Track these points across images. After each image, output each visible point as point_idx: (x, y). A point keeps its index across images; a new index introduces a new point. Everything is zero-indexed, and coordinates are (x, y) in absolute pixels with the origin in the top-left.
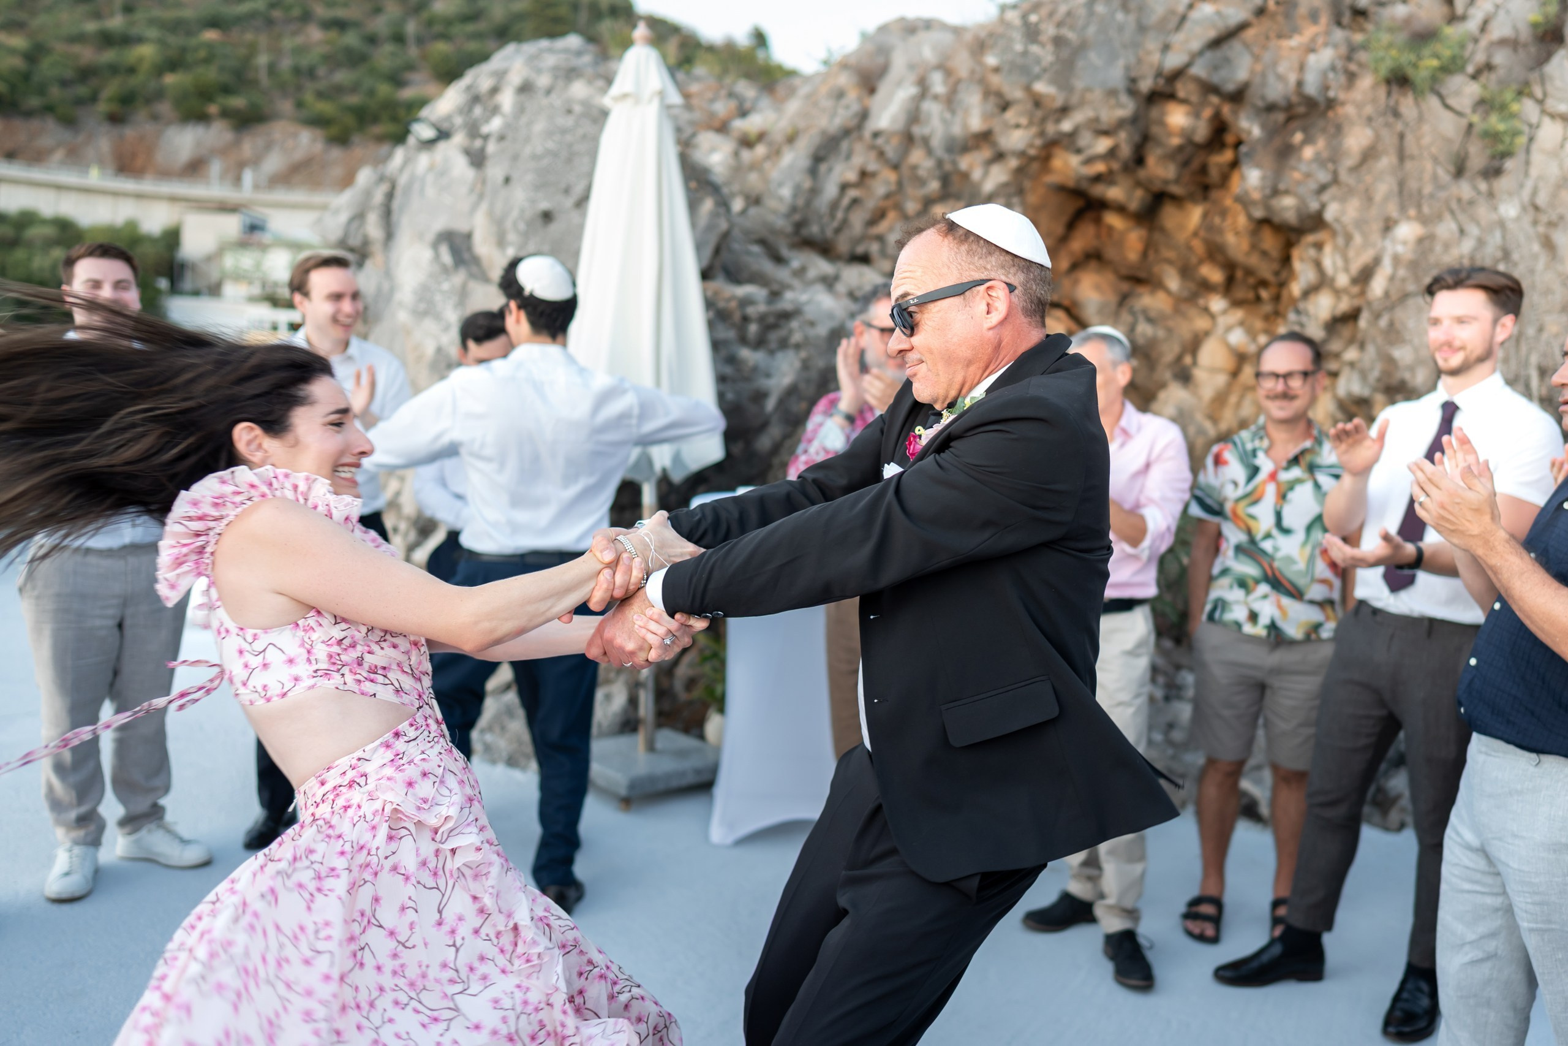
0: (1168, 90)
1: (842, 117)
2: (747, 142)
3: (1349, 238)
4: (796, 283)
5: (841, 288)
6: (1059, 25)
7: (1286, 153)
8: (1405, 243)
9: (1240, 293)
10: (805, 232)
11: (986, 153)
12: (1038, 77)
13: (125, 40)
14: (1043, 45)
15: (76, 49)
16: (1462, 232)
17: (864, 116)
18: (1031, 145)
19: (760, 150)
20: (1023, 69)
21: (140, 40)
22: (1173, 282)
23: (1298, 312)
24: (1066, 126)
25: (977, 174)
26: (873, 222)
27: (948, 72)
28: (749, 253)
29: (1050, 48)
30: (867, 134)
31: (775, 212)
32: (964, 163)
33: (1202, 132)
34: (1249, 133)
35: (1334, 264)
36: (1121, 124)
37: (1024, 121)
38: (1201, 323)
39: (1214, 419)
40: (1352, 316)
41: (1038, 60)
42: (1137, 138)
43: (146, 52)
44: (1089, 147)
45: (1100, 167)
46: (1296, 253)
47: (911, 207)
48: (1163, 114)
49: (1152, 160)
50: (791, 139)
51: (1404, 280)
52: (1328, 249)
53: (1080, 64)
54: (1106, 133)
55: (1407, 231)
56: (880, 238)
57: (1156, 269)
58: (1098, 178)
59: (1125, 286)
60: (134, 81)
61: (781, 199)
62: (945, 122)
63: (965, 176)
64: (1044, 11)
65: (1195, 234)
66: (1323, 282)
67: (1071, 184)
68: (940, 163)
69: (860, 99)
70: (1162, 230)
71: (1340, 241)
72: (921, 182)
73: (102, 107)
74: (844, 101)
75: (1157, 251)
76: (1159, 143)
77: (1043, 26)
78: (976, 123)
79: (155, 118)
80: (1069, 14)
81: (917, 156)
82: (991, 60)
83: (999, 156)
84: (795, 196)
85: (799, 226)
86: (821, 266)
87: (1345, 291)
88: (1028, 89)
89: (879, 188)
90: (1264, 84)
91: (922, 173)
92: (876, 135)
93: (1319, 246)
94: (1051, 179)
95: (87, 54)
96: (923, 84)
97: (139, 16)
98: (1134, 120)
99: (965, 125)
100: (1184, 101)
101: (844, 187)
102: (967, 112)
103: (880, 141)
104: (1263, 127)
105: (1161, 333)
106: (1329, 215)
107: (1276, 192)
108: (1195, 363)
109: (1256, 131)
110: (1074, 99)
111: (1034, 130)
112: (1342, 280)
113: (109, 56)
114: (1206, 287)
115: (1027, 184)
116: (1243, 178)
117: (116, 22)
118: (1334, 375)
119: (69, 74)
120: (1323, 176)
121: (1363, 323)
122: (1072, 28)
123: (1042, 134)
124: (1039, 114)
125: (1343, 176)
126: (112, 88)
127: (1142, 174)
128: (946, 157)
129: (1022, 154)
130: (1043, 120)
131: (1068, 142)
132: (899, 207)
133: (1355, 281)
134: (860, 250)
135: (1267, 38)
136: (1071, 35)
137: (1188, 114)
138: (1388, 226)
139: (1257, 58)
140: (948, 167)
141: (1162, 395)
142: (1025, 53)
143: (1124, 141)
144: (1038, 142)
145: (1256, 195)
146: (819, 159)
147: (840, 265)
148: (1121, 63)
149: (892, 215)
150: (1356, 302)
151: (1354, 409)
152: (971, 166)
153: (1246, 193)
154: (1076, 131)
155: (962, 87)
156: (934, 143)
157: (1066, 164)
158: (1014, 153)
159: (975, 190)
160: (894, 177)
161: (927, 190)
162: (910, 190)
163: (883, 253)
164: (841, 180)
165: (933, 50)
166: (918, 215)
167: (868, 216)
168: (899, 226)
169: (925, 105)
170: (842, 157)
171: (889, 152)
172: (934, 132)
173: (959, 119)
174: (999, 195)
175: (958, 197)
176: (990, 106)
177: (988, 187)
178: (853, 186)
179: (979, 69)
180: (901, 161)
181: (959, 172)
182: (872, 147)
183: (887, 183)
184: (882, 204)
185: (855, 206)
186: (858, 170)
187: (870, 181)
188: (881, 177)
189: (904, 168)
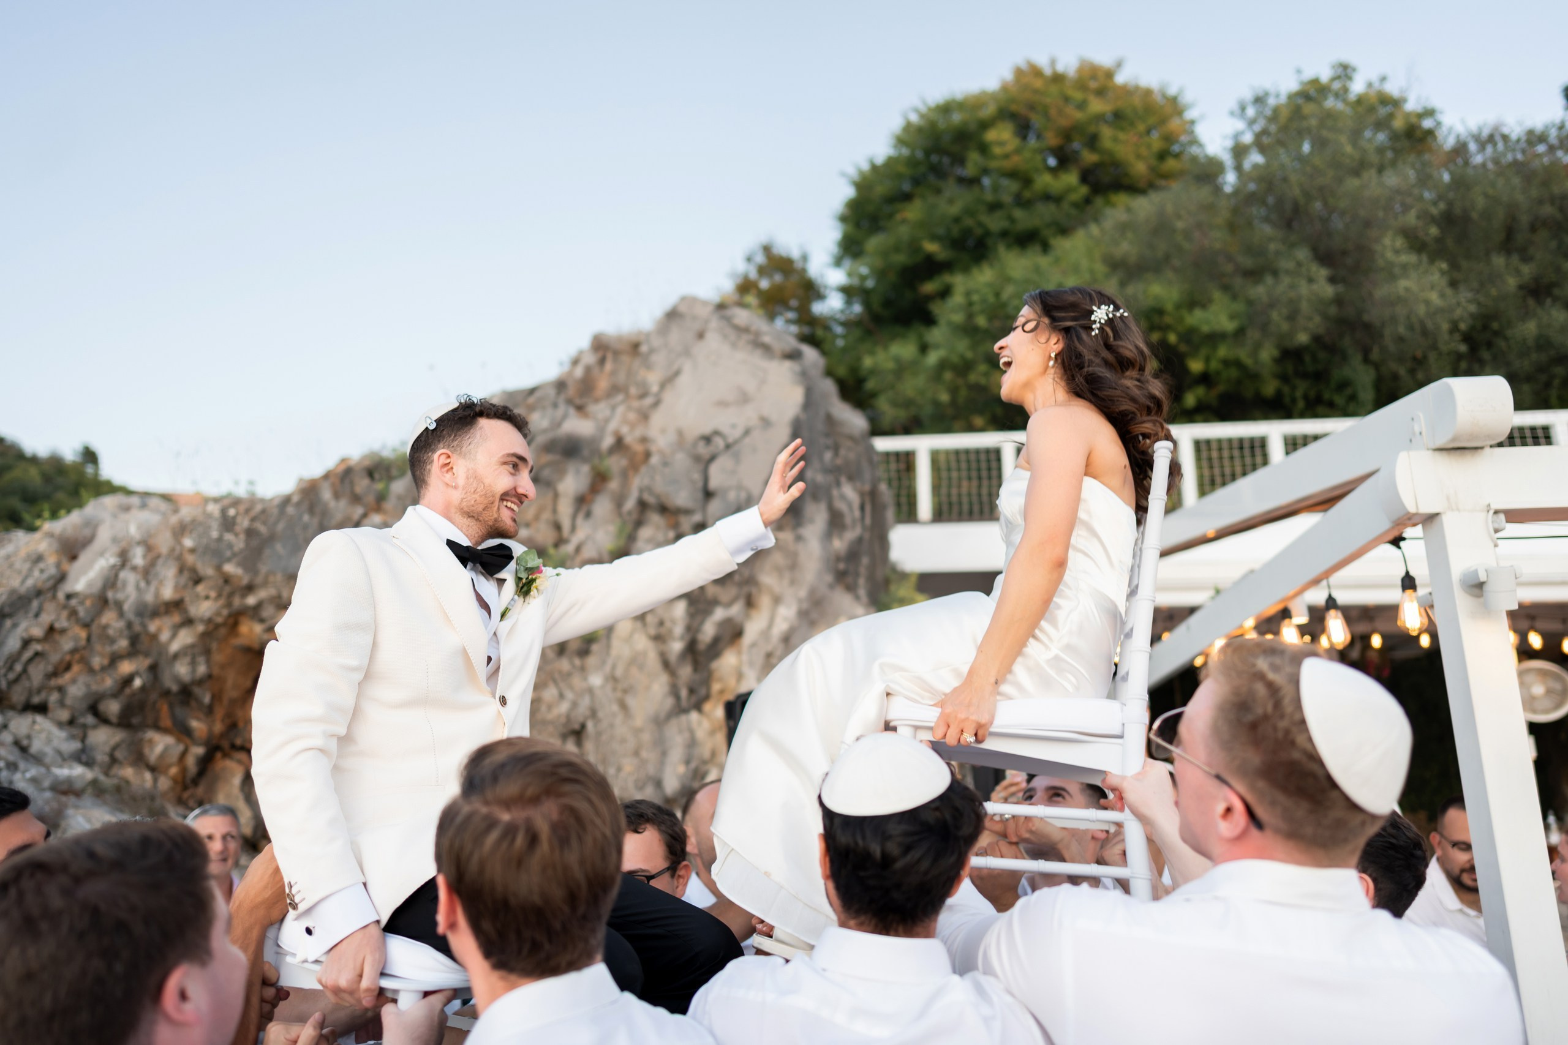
1: (36, 578)
5: (6, 737)
6: (253, 520)
11: (176, 618)
12: (229, 560)
14: (236, 535)
16: (561, 696)
17: (62, 578)
18: (218, 614)
20: (216, 552)
24: (251, 600)
25: (164, 636)
27: (149, 547)
29: (242, 537)
30: (61, 595)
32: (152, 627)
37: (213, 594)
41: (230, 546)
47: (97, 662)
53: (267, 552)
56: (61, 689)
62: (138, 588)
63: (154, 637)
64: (242, 508)
67: (256, 646)
68: (129, 625)
69: (58, 565)
72: (112, 641)
74: (41, 565)
77: (239, 520)
78: (168, 593)
80: (263, 511)
81: (109, 617)
82: (188, 543)
83: (189, 622)
88: (219, 568)
89: (67, 645)
91: (111, 632)
92: (69, 597)
94: (236, 642)
96: (124, 557)
99: (157, 594)
101: (26, 643)
102: (161, 582)
103: (73, 602)
110: (259, 580)
111: (221, 602)
115: (214, 646)
122: (264, 523)
123: (229, 605)
128: (137, 622)
129: (209, 621)
130: (231, 595)
131: (254, 612)
132: (85, 662)
134: (36, 700)
136: (262, 529)
140: (137, 628)
142: (220, 539)
144: (225, 612)
146: (5, 615)
147: (11, 715)
149: (76, 668)
152: (159, 630)
154: (259, 606)
155: (160, 561)
156: (126, 607)
157: (251, 630)
158: (202, 620)
159: (162, 649)
160: (83, 634)
161: (115, 647)
162: (98, 647)
163: (62, 704)
164: (25, 635)
165: (139, 528)
166: (103, 669)
167: (50, 668)
168: (83, 679)
169: (123, 575)
170: (31, 614)
171: (82, 613)
172: (127, 597)
173: (152, 589)
174: (185, 654)
175: (147, 655)
176: (183, 580)
177: (175, 647)
178: (38, 641)
179: (178, 549)
180: (92, 620)
181: (147, 633)
182: (65, 607)
183: (76, 639)
184: (68, 658)
185: (37, 660)
186: (46, 626)
187: (57, 637)
188: (70, 633)
189: (94, 627)
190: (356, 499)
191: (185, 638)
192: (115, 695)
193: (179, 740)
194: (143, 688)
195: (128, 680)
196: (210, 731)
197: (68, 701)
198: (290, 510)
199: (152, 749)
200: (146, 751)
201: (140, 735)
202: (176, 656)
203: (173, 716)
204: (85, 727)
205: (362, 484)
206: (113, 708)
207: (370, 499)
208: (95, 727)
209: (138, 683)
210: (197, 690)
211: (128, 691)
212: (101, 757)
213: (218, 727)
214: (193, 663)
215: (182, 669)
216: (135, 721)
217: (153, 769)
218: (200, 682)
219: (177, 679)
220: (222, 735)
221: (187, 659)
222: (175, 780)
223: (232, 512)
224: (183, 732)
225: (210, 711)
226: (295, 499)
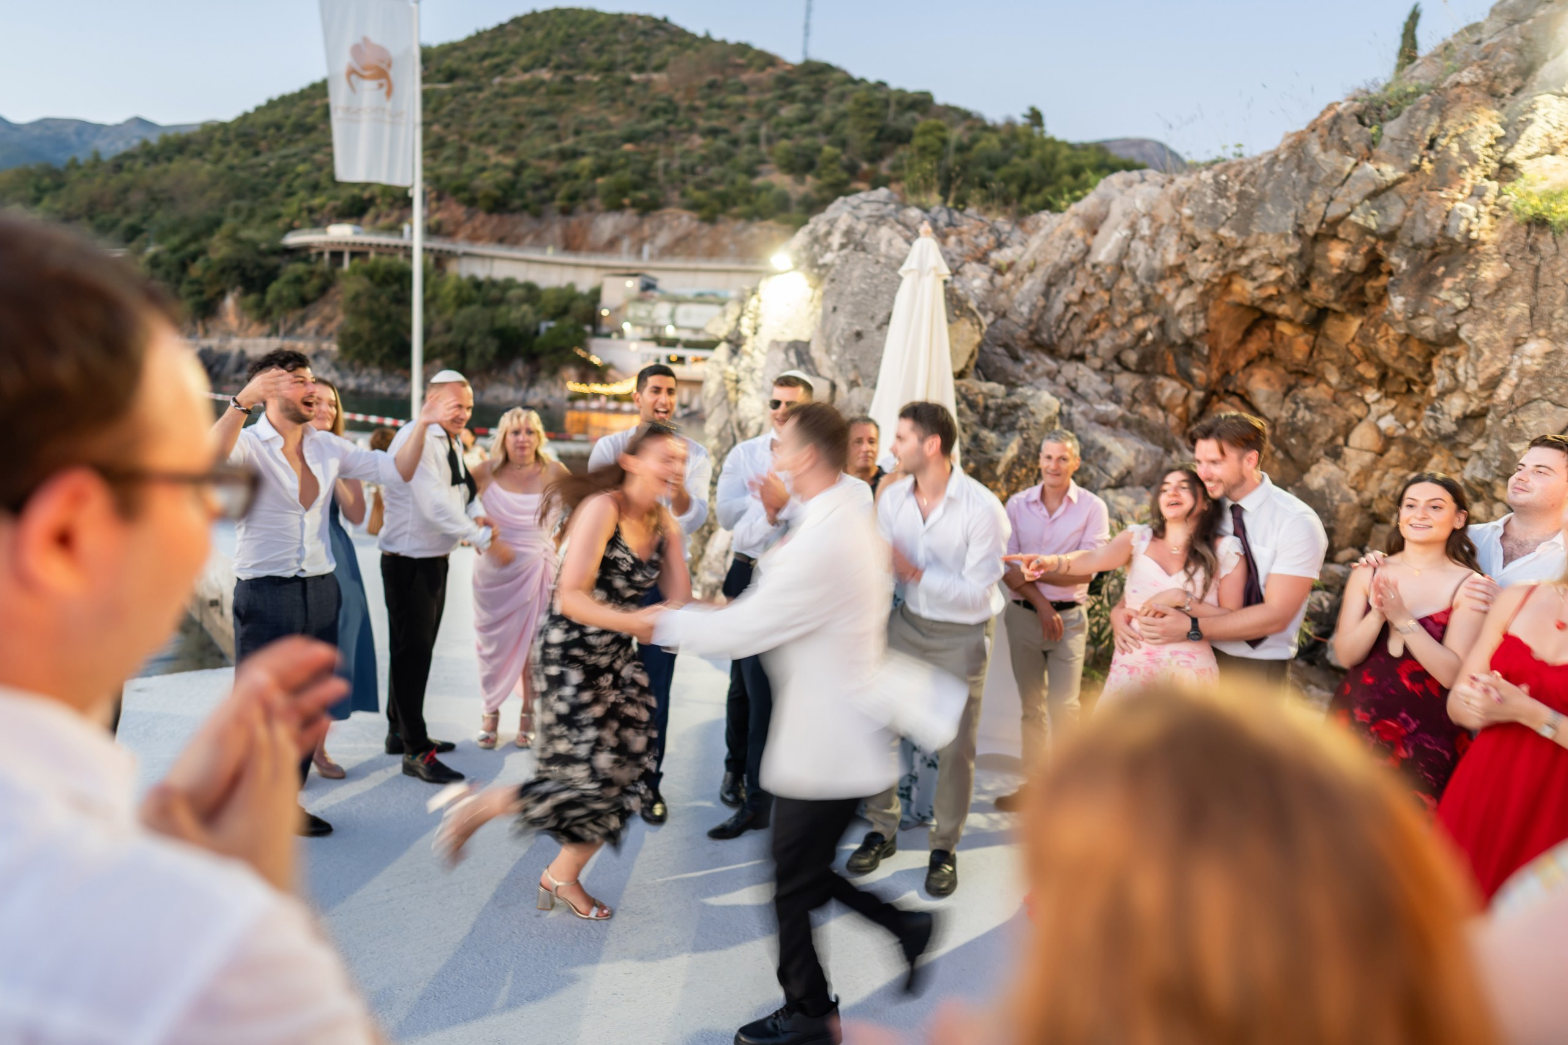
0: (1332, 232)
1: (1070, 252)
2: (999, 270)
3: (1479, 354)
4: (1028, 376)
5: (1061, 379)
6: (1243, 183)
7: (1428, 283)
8: (1532, 357)
9: (1392, 388)
10: (1037, 338)
11: (1179, 281)
12: (1223, 224)
13: (574, 154)
14: (1228, 198)
15: (544, 163)
17: (1088, 251)
18: (1215, 276)
19: (1009, 277)
20: (1211, 218)
21: (583, 154)
22: (1334, 378)
23: (1434, 409)
24: (1244, 261)
25: (1170, 297)
26: (1088, 331)
27: (1153, 219)
28: (996, 353)
29: (1234, 201)
30: (1088, 266)
31: (1017, 324)
32: (1160, 289)
33: (1359, 263)
34: (1399, 267)
35: (1466, 373)
36: (1289, 258)
37: (1210, 257)
38: (1356, 410)
39: (1359, 491)
40: (1481, 414)
41: (1224, 211)
42: (1303, 271)
43: (586, 162)
44: (1263, 276)
45: (1272, 291)
46: (1436, 361)
47: (1118, 320)
48: (1328, 250)
49: (1314, 286)
50: (1031, 270)
51: (1528, 388)
52: (1462, 360)
53: (1258, 213)
54: (1277, 265)
55: (1535, 348)
56: (1093, 342)
57: (1319, 366)
58: (1270, 298)
59: (1292, 380)
60: (578, 183)
61: (1021, 314)
62: (1147, 256)
63: (1162, 297)
64: (1232, 172)
65: (1353, 340)
66: (1456, 387)
67: (1248, 303)
68: (1142, 288)
69: (1084, 240)
70: (1326, 337)
71: (1472, 355)
72: (1129, 302)
73: (558, 203)
74: (1073, 242)
75: (1320, 353)
76: (1321, 273)
77: (1230, 183)
78: (1172, 259)
79: (590, 209)
80: (1252, 173)
81: (1125, 282)
82: (1187, 211)
83: (1190, 283)
84: (1031, 312)
85: (1032, 334)
86: (1051, 364)
87: (1475, 394)
88: (1214, 233)
89: (1096, 306)
90: (1413, 228)
91: (1128, 294)
92: (1094, 266)
93: (1455, 358)
94: (1230, 299)
95: (551, 167)
96: (1133, 227)
97: (584, 136)
98: (1300, 256)
99: (1163, 261)
100: (1344, 240)
101: (1068, 305)
102: (1165, 249)
103: (1098, 270)
104: (1408, 263)
105: (1318, 419)
106: (1463, 334)
107: (1416, 315)
108: (1346, 444)
109: (1404, 265)
110: (1251, 241)
111: (1218, 263)
112: (1472, 386)
113: (564, 167)
114: (1362, 381)
115: (1211, 303)
116: (1390, 303)
117: (569, 142)
118: (1464, 460)
119: (539, 182)
120: (1460, 303)
121: (1488, 422)
122: (1254, 185)
123: (1224, 266)
124: (1222, 251)
125: (1478, 302)
126: (564, 190)
127: (1307, 295)
128: (1147, 284)
129: (1208, 281)
130: (1225, 256)
131: (1247, 272)
132: (1109, 319)
133: (1482, 387)
134: (1077, 351)
135: (1421, 190)
136: (1252, 191)
137: (1347, 251)
138: (1517, 344)
139: (1409, 207)
140: (1148, 290)
141: (1314, 468)
142: (1214, 205)
143: (1292, 273)
144: (1221, 273)
145: (1400, 317)
146: (1050, 286)
147: (1062, 362)
148: (1292, 212)
149: (1103, 325)
150: (1484, 404)
151: (1479, 489)
152: (1166, 290)
153: (1392, 314)
154: (1252, 264)
155: (1163, 230)
156: (1138, 273)
157: (1243, 288)
158: (1201, 282)
159: (1169, 308)
160: (1106, 297)
161: (1131, 307)
162: (1118, 308)
163: (1095, 354)
164: (1066, 300)
165: (1143, 200)
166: (1124, 325)
167: (1085, 326)
168: (1109, 334)
169: (1133, 244)
170: (1069, 283)
171: (1104, 281)
172: (1139, 265)
173: (1159, 256)
174: (1188, 312)
175: (1155, 313)
176: (1184, 246)
177: (1179, 306)
178: (1075, 304)
179: (1178, 216)
180: (1113, 285)
181: (1156, 294)
182: (1091, 275)
183: (1101, 301)
184: (1097, 317)
185: (1076, 319)
186: (1080, 292)
187: (1087, 300)
188: (1097, 297)
189: (1114, 290)
190: (1345, 148)
191: (1187, 297)
192: (1132, 348)
193: (1183, 385)
194: (1154, 342)
195: (1142, 335)
196: (1208, 378)
197: (1100, 352)
198: (1278, 169)
199: (1162, 392)
200: (1158, 393)
201: (1153, 380)
202: (1180, 314)
203: (1178, 364)
204: (1112, 372)
205: (1352, 132)
206: (1132, 357)
207: (1360, 147)
208: (1119, 373)
209: (1150, 337)
210: (1197, 343)
211: (1142, 344)
212: (1126, 398)
213: (1215, 375)
214: (1194, 319)
215: (1186, 326)
216: (1148, 368)
217: (1164, 408)
218: (1199, 336)
219: (1181, 333)
220: (1219, 381)
221: (1190, 316)
222: (1180, 418)
223: (1224, 177)
224: (1186, 378)
225: (1207, 361)
226: (1282, 157)
